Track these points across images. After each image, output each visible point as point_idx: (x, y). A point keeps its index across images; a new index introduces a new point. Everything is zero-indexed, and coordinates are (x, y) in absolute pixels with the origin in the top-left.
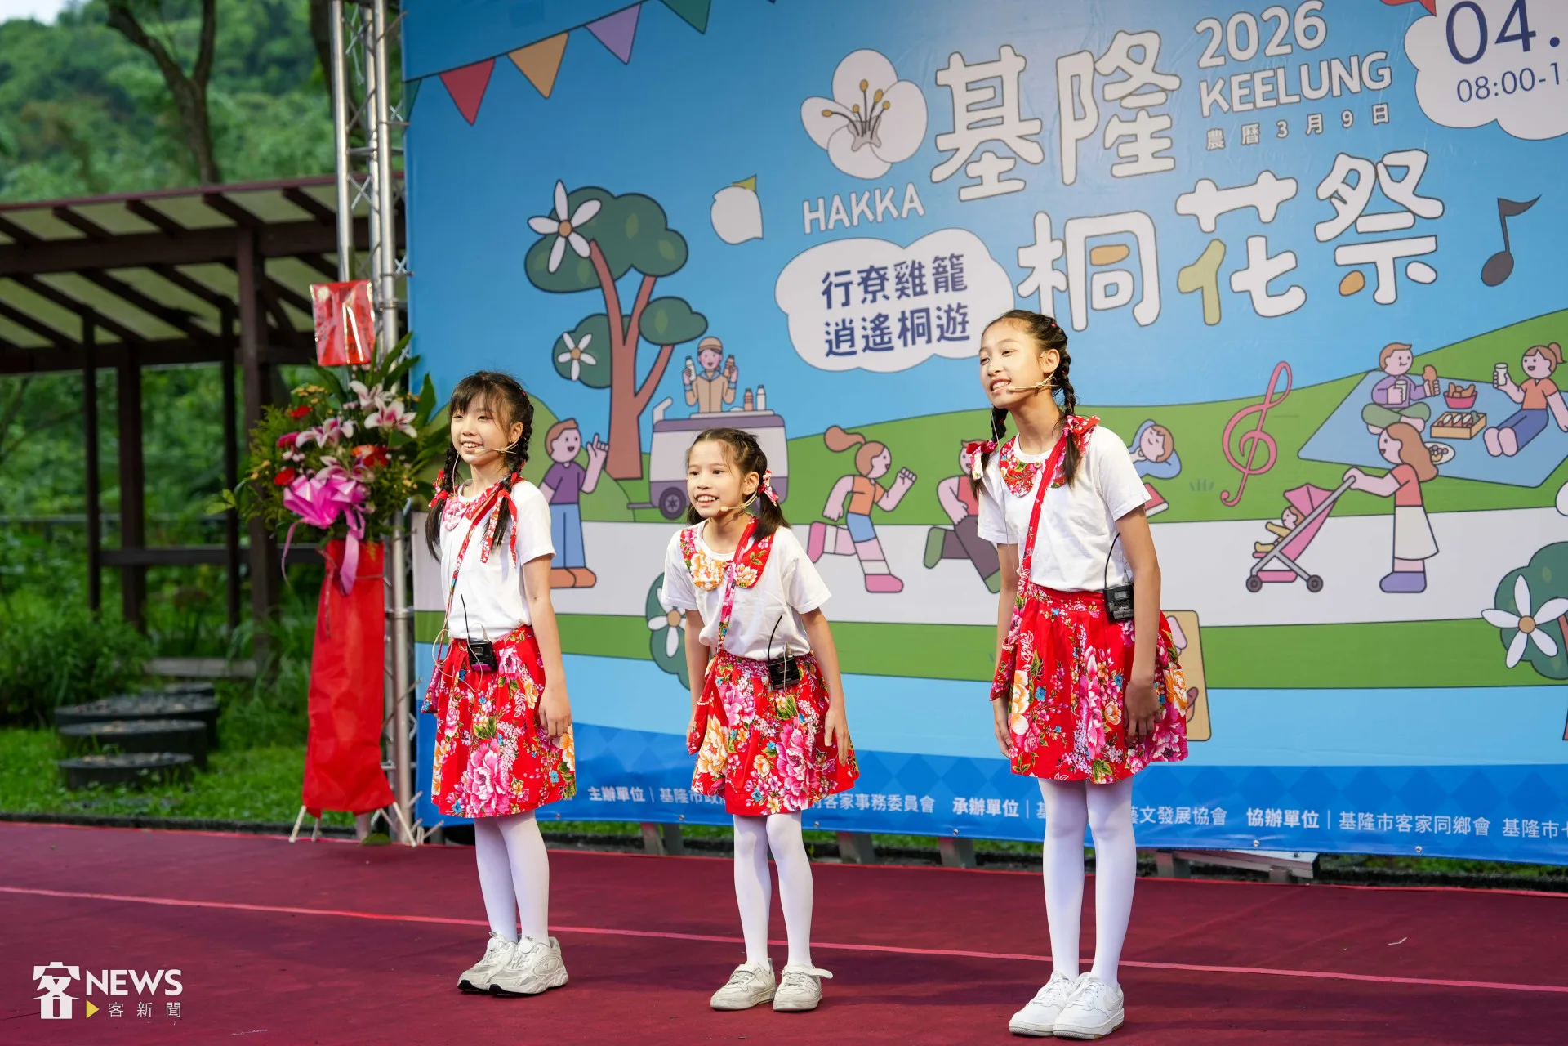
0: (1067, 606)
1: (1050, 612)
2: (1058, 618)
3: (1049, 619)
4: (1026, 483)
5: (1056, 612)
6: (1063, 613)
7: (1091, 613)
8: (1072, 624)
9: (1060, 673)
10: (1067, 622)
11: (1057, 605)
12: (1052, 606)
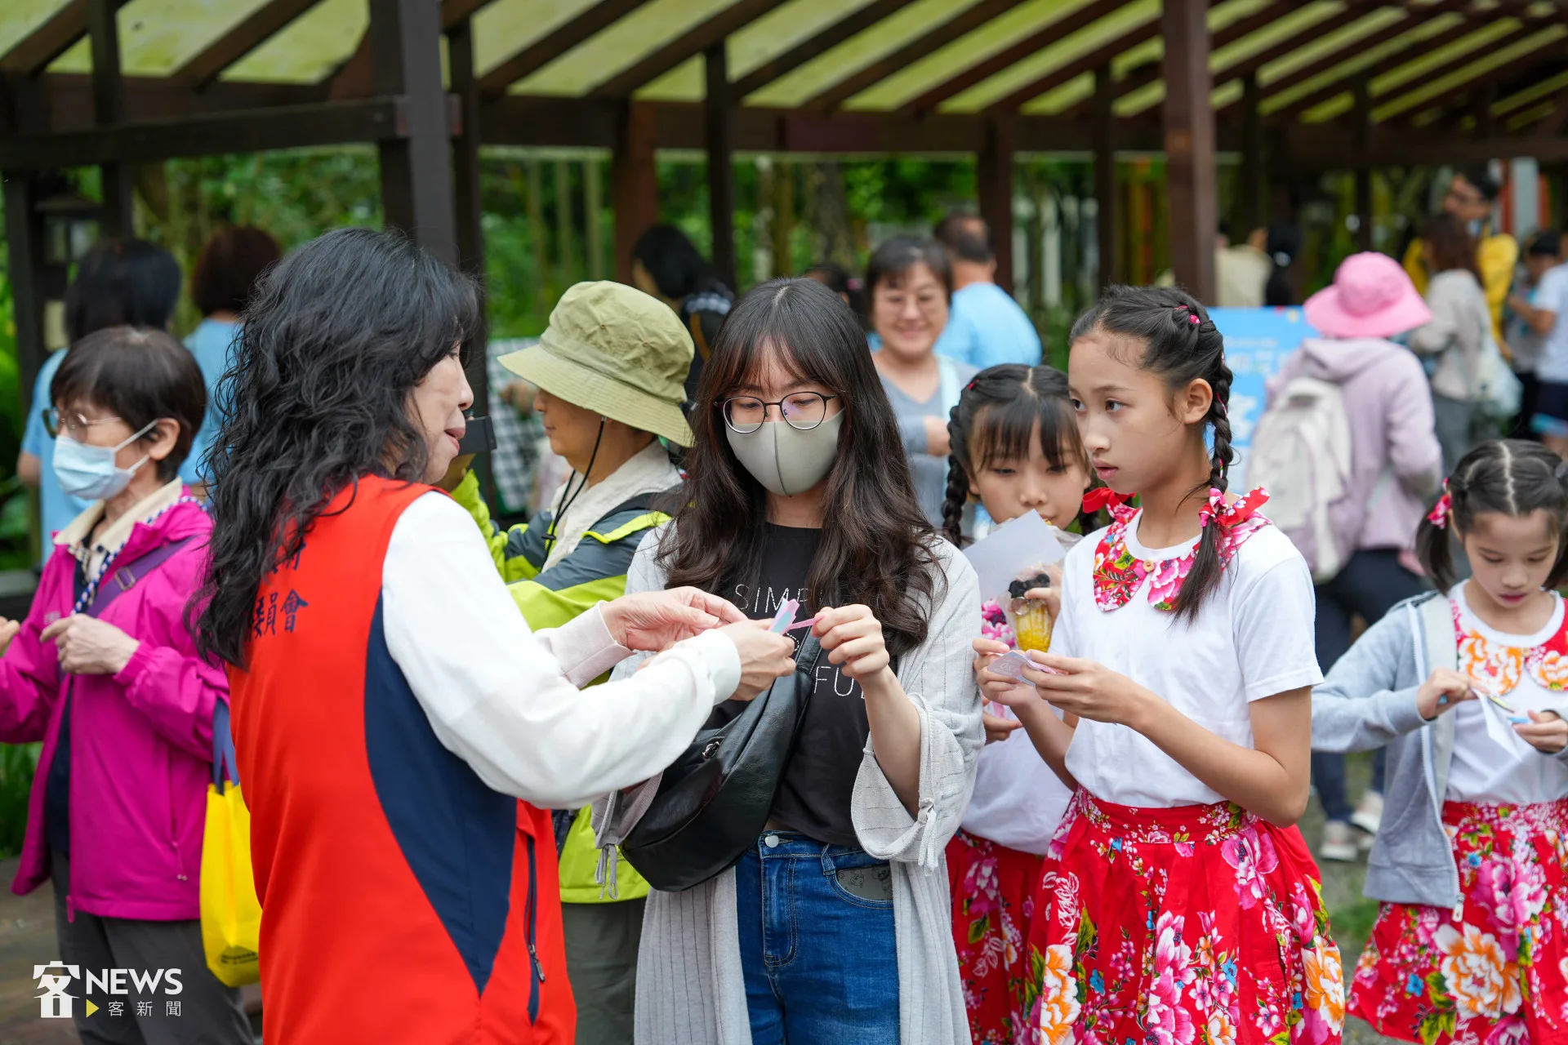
0: (1134, 835)
1: (1107, 845)
2: (1121, 856)
3: (1105, 857)
4: (1120, 591)
5: (1117, 846)
6: (1129, 847)
7: (1178, 849)
8: (1145, 868)
9: (1128, 948)
10: (1137, 865)
11: (1119, 833)
12: (1111, 833)
